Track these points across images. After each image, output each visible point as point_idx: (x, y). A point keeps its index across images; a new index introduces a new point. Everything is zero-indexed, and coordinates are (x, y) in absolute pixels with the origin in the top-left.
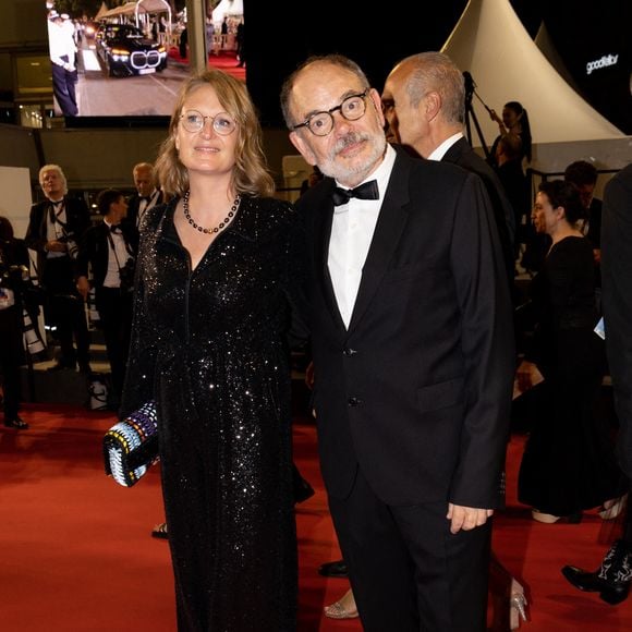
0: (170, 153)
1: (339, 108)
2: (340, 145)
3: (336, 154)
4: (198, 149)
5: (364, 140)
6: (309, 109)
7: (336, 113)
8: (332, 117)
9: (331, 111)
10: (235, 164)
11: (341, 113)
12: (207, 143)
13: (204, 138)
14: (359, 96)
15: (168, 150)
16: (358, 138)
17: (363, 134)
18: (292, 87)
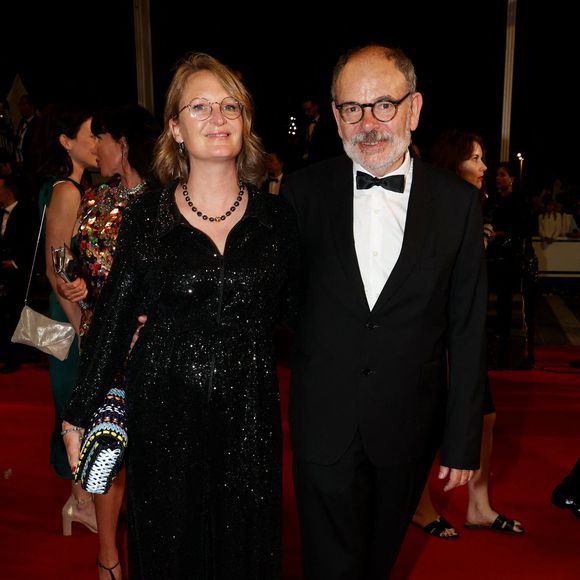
1: (370, 105)
2: (361, 137)
3: (356, 142)
4: (210, 136)
5: (385, 140)
6: (349, 98)
7: (368, 109)
8: (363, 111)
9: (365, 105)
11: (372, 110)
12: (218, 129)
13: (216, 125)
14: (393, 103)
16: (379, 137)
17: (386, 135)
18: (345, 64)
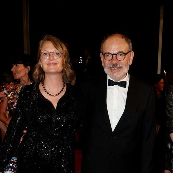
0: (38, 69)
1: (116, 54)
2: (111, 66)
3: (109, 68)
4: (49, 64)
5: (120, 67)
6: (107, 51)
8: (113, 56)
9: (113, 54)
10: (63, 69)
11: (116, 56)
12: (52, 62)
13: (50, 60)
14: (124, 54)
15: (38, 68)
16: (118, 66)
17: (121, 65)
